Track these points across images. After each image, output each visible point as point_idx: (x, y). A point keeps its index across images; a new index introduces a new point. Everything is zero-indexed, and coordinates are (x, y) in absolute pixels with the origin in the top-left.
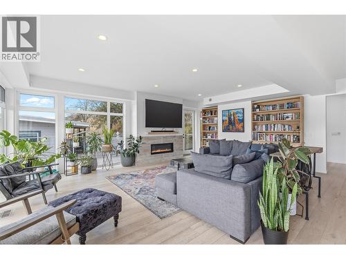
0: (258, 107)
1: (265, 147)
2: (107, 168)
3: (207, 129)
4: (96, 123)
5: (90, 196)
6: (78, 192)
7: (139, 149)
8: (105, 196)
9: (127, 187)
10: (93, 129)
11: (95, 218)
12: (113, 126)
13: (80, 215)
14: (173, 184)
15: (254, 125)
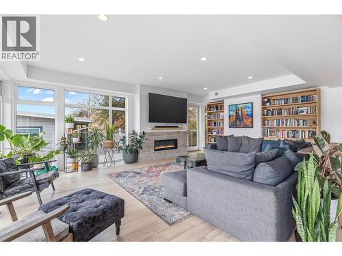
0: (269, 101)
1: (285, 144)
2: (109, 164)
3: (212, 125)
4: (98, 120)
5: (88, 198)
6: (75, 194)
7: (142, 145)
8: (105, 199)
9: (130, 186)
10: (96, 125)
11: (92, 226)
12: (115, 122)
13: (74, 224)
14: (183, 185)
15: (264, 120)
